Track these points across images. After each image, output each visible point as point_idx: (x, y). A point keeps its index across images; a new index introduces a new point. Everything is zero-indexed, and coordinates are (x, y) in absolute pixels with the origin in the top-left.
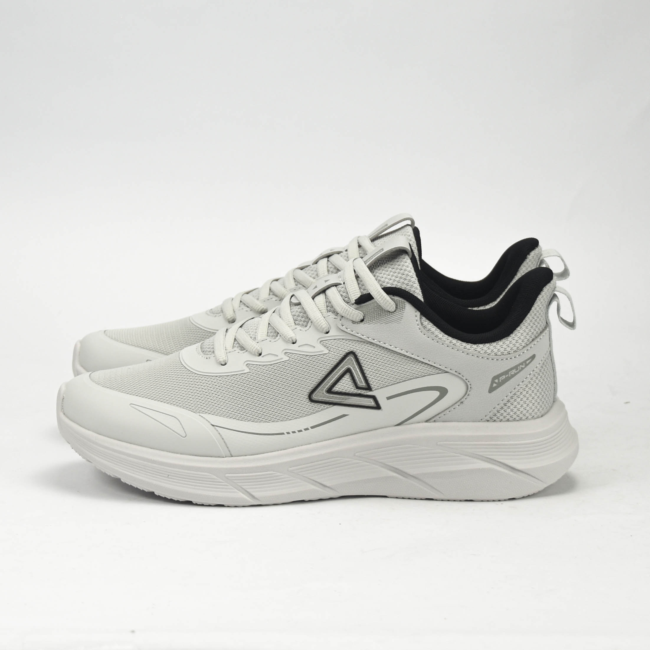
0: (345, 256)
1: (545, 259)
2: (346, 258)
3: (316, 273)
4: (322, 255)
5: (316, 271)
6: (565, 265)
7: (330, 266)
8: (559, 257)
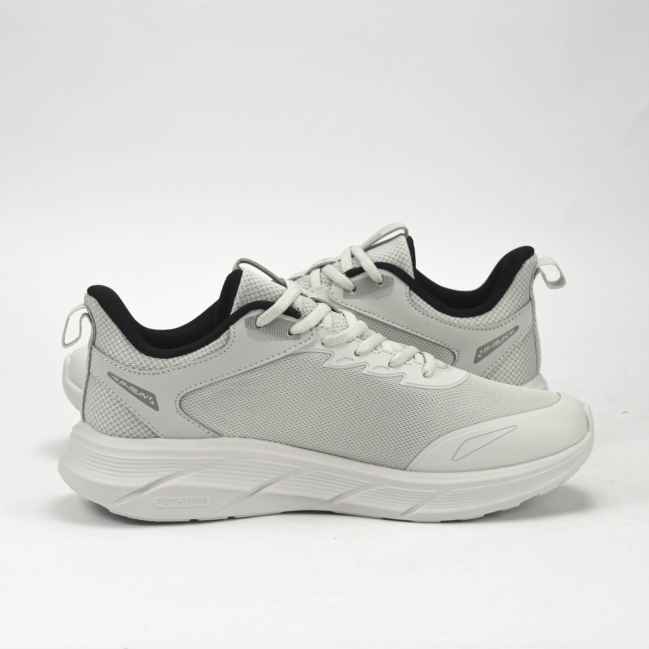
0: (338, 266)
1: (540, 267)
2: (339, 268)
3: (308, 284)
4: (314, 266)
5: (308, 282)
6: (561, 273)
7: (323, 276)
8: (554, 265)
